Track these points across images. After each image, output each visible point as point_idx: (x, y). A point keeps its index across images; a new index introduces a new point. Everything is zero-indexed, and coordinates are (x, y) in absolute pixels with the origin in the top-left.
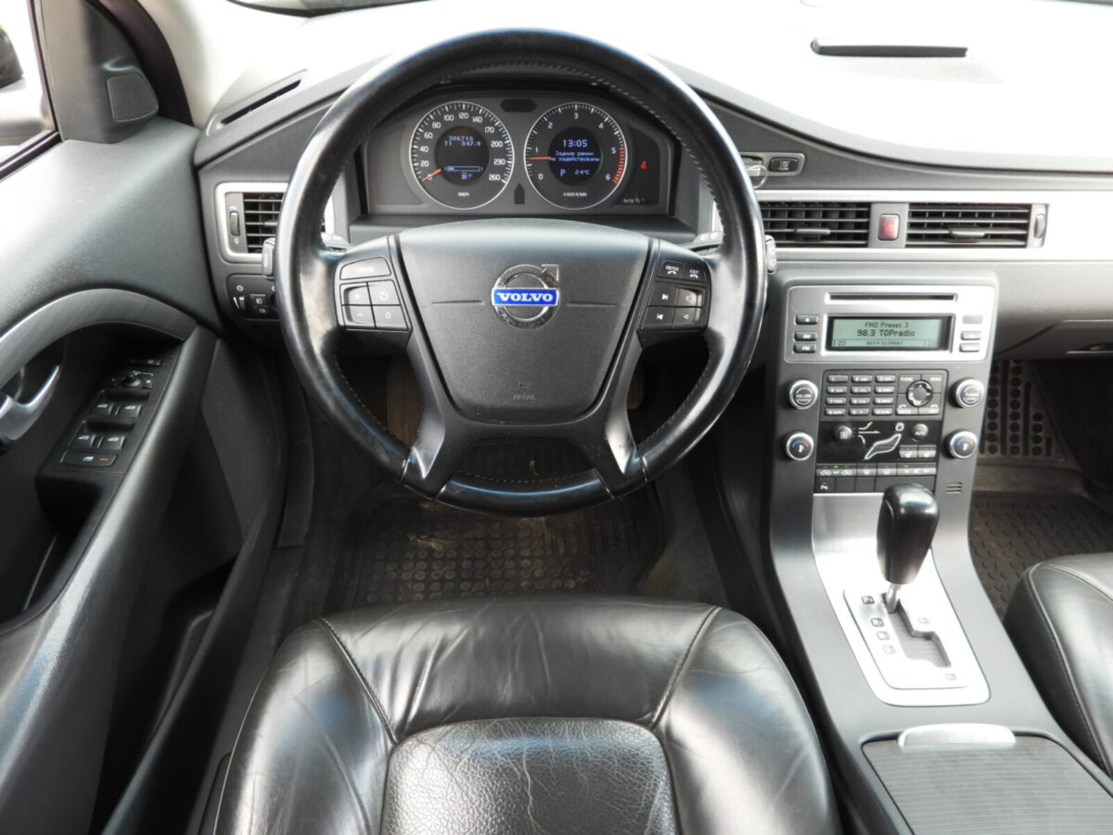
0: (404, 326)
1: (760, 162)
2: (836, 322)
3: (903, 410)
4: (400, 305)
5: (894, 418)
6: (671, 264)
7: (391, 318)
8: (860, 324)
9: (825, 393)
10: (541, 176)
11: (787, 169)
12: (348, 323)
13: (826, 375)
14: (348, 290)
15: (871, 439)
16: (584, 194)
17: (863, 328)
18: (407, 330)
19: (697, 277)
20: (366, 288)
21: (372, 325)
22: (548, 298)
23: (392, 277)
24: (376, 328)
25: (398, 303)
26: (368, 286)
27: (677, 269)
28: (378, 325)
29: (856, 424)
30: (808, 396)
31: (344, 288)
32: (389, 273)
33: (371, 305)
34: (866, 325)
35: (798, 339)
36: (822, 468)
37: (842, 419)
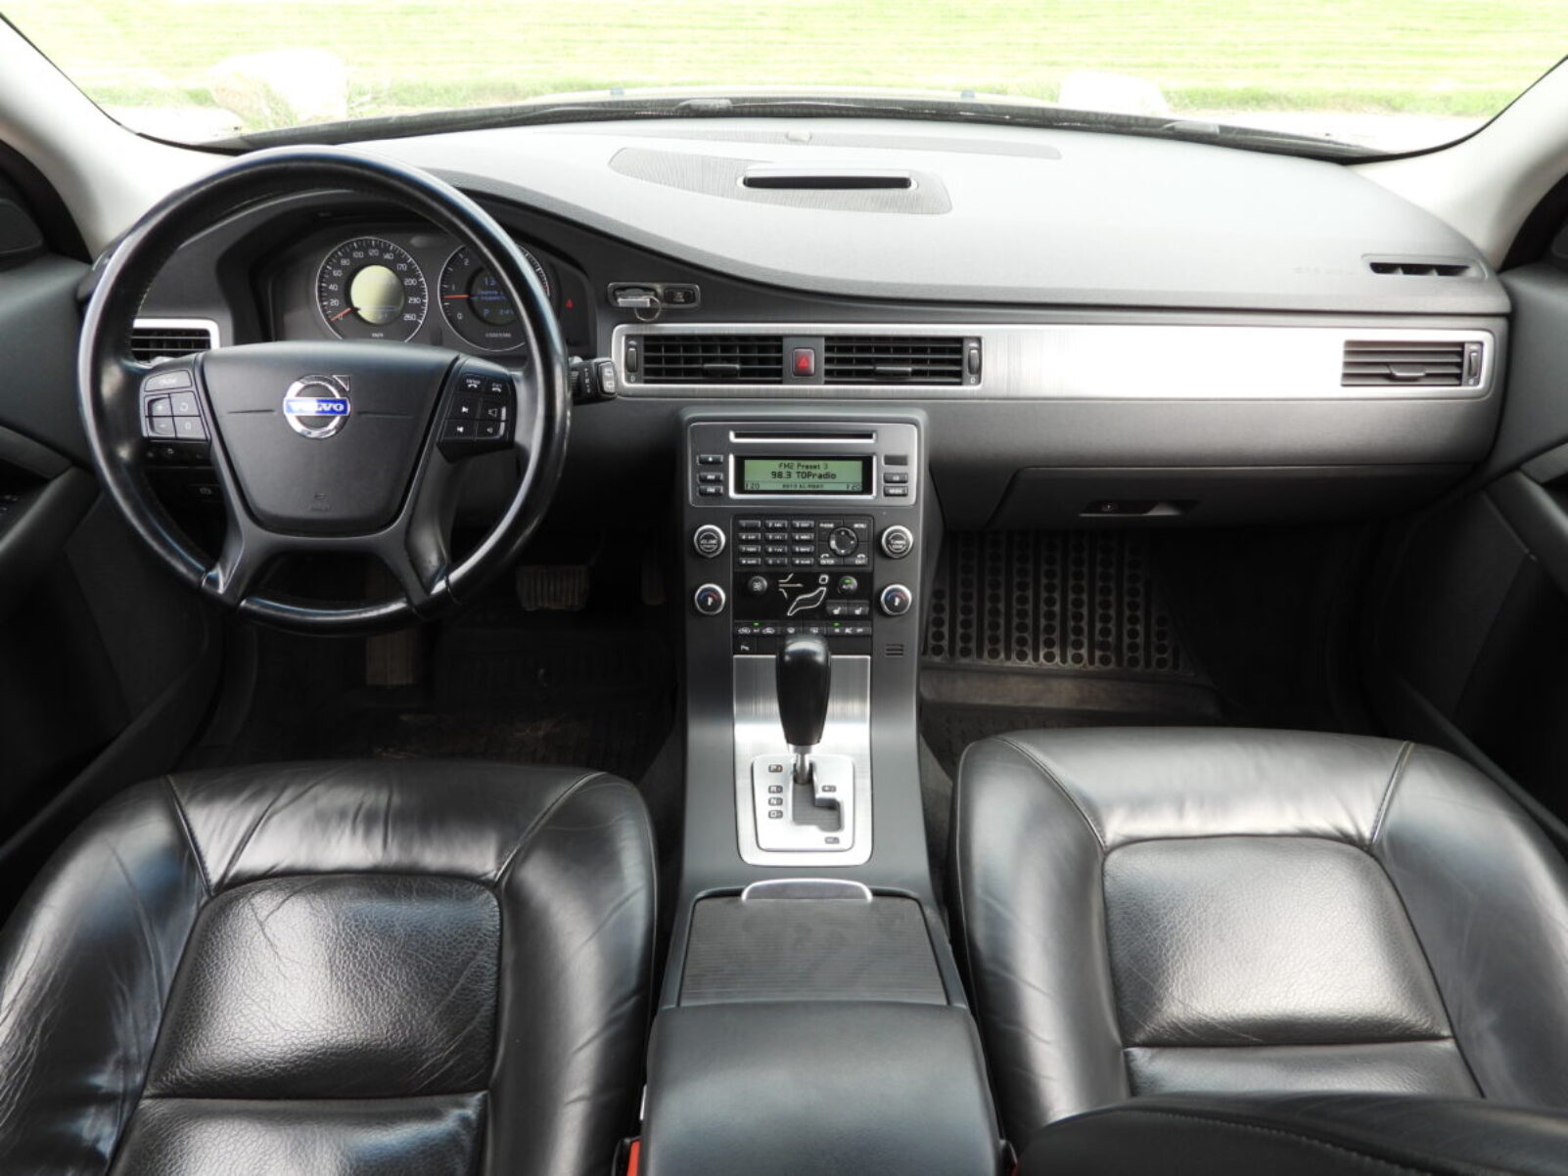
0: (202, 436)
1: (652, 293)
2: (748, 463)
3: (826, 560)
4: (200, 416)
5: (816, 569)
6: (472, 378)
7: (191, 429)
8: (774, 465)
9: (734, 541)
10: (460, 316)
11: (683, 300)
12: (151, 434)
13: (735, 519)
14: (152, 402)
15: (794, 592)
16: (508, 335)
17: (777, 470)
18: (207, 440)
19: (500, 390)
20: (167, 400)
21: (173, 435)
22: (338, 407)
23: (193, 388)
24: (177, 439)
25: (197, 413)
26: (169, 397)
27: (479, 382)
28: (180, 435)
29: (774, 575)
30: (714, 542)
31: (148, 399)
32: (189, 384)
33: (173, 416)
34: (780, 466)
35: (705, 481)
36: (741, 626)
37: (759, 570)
